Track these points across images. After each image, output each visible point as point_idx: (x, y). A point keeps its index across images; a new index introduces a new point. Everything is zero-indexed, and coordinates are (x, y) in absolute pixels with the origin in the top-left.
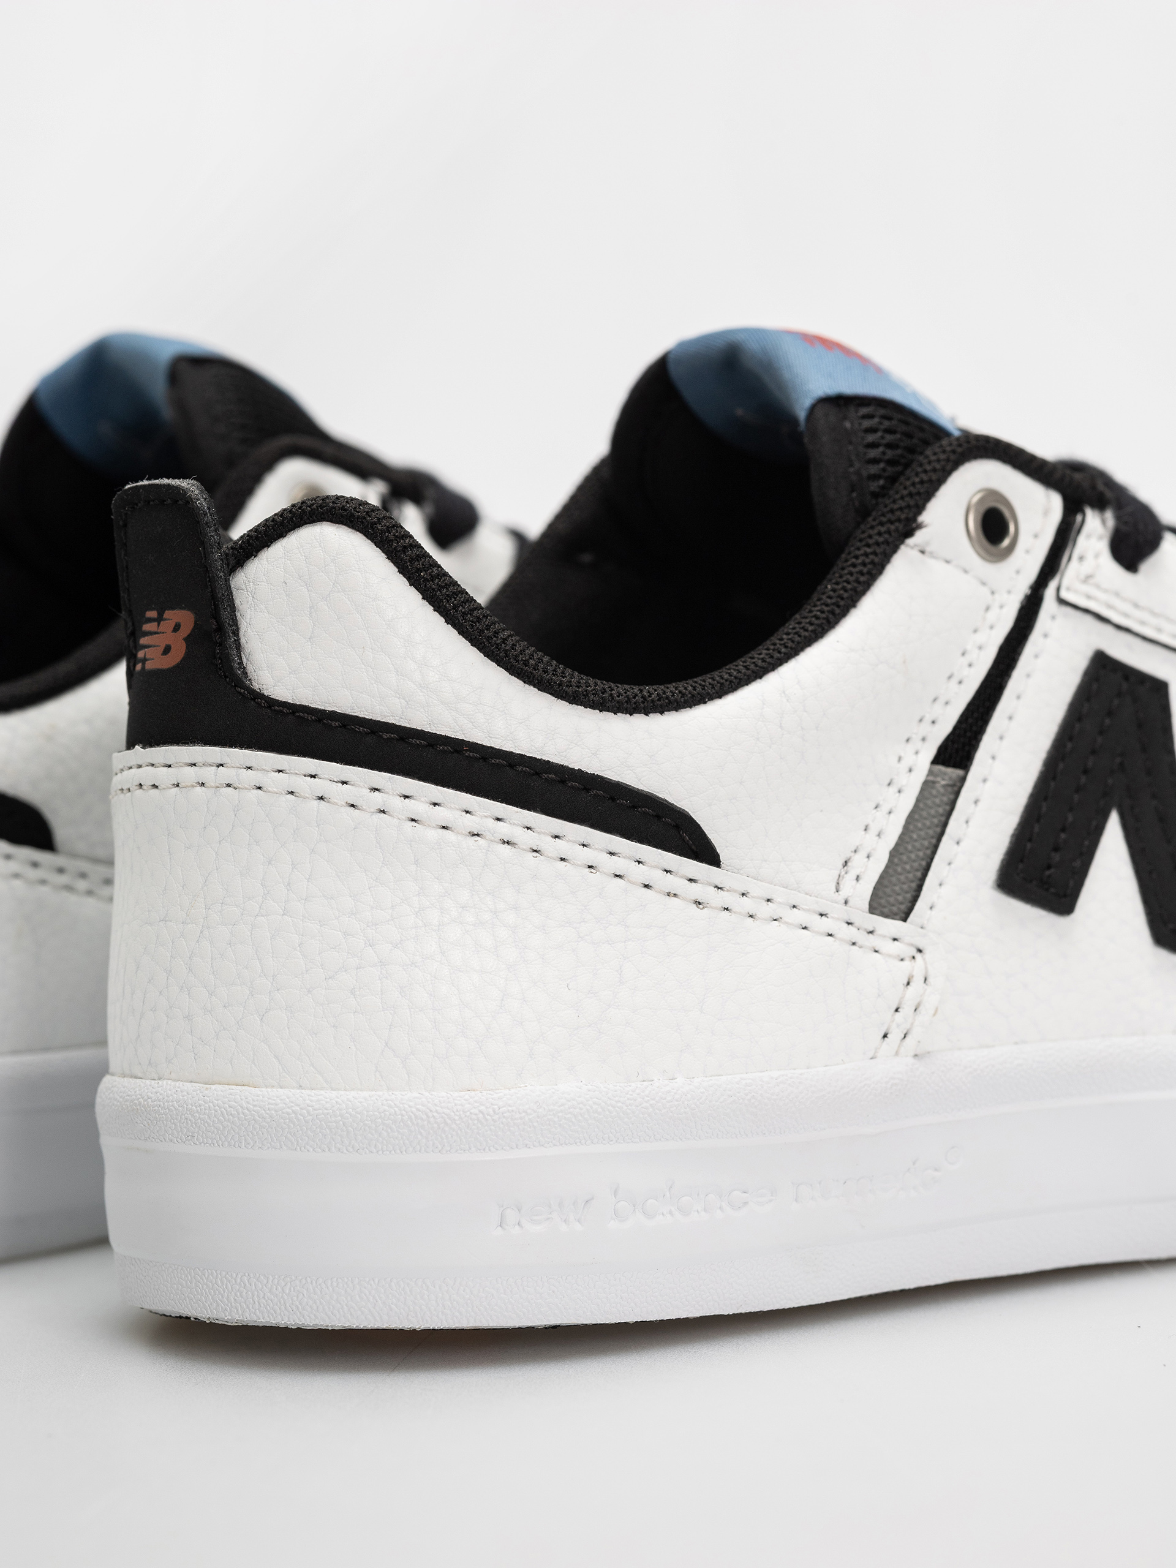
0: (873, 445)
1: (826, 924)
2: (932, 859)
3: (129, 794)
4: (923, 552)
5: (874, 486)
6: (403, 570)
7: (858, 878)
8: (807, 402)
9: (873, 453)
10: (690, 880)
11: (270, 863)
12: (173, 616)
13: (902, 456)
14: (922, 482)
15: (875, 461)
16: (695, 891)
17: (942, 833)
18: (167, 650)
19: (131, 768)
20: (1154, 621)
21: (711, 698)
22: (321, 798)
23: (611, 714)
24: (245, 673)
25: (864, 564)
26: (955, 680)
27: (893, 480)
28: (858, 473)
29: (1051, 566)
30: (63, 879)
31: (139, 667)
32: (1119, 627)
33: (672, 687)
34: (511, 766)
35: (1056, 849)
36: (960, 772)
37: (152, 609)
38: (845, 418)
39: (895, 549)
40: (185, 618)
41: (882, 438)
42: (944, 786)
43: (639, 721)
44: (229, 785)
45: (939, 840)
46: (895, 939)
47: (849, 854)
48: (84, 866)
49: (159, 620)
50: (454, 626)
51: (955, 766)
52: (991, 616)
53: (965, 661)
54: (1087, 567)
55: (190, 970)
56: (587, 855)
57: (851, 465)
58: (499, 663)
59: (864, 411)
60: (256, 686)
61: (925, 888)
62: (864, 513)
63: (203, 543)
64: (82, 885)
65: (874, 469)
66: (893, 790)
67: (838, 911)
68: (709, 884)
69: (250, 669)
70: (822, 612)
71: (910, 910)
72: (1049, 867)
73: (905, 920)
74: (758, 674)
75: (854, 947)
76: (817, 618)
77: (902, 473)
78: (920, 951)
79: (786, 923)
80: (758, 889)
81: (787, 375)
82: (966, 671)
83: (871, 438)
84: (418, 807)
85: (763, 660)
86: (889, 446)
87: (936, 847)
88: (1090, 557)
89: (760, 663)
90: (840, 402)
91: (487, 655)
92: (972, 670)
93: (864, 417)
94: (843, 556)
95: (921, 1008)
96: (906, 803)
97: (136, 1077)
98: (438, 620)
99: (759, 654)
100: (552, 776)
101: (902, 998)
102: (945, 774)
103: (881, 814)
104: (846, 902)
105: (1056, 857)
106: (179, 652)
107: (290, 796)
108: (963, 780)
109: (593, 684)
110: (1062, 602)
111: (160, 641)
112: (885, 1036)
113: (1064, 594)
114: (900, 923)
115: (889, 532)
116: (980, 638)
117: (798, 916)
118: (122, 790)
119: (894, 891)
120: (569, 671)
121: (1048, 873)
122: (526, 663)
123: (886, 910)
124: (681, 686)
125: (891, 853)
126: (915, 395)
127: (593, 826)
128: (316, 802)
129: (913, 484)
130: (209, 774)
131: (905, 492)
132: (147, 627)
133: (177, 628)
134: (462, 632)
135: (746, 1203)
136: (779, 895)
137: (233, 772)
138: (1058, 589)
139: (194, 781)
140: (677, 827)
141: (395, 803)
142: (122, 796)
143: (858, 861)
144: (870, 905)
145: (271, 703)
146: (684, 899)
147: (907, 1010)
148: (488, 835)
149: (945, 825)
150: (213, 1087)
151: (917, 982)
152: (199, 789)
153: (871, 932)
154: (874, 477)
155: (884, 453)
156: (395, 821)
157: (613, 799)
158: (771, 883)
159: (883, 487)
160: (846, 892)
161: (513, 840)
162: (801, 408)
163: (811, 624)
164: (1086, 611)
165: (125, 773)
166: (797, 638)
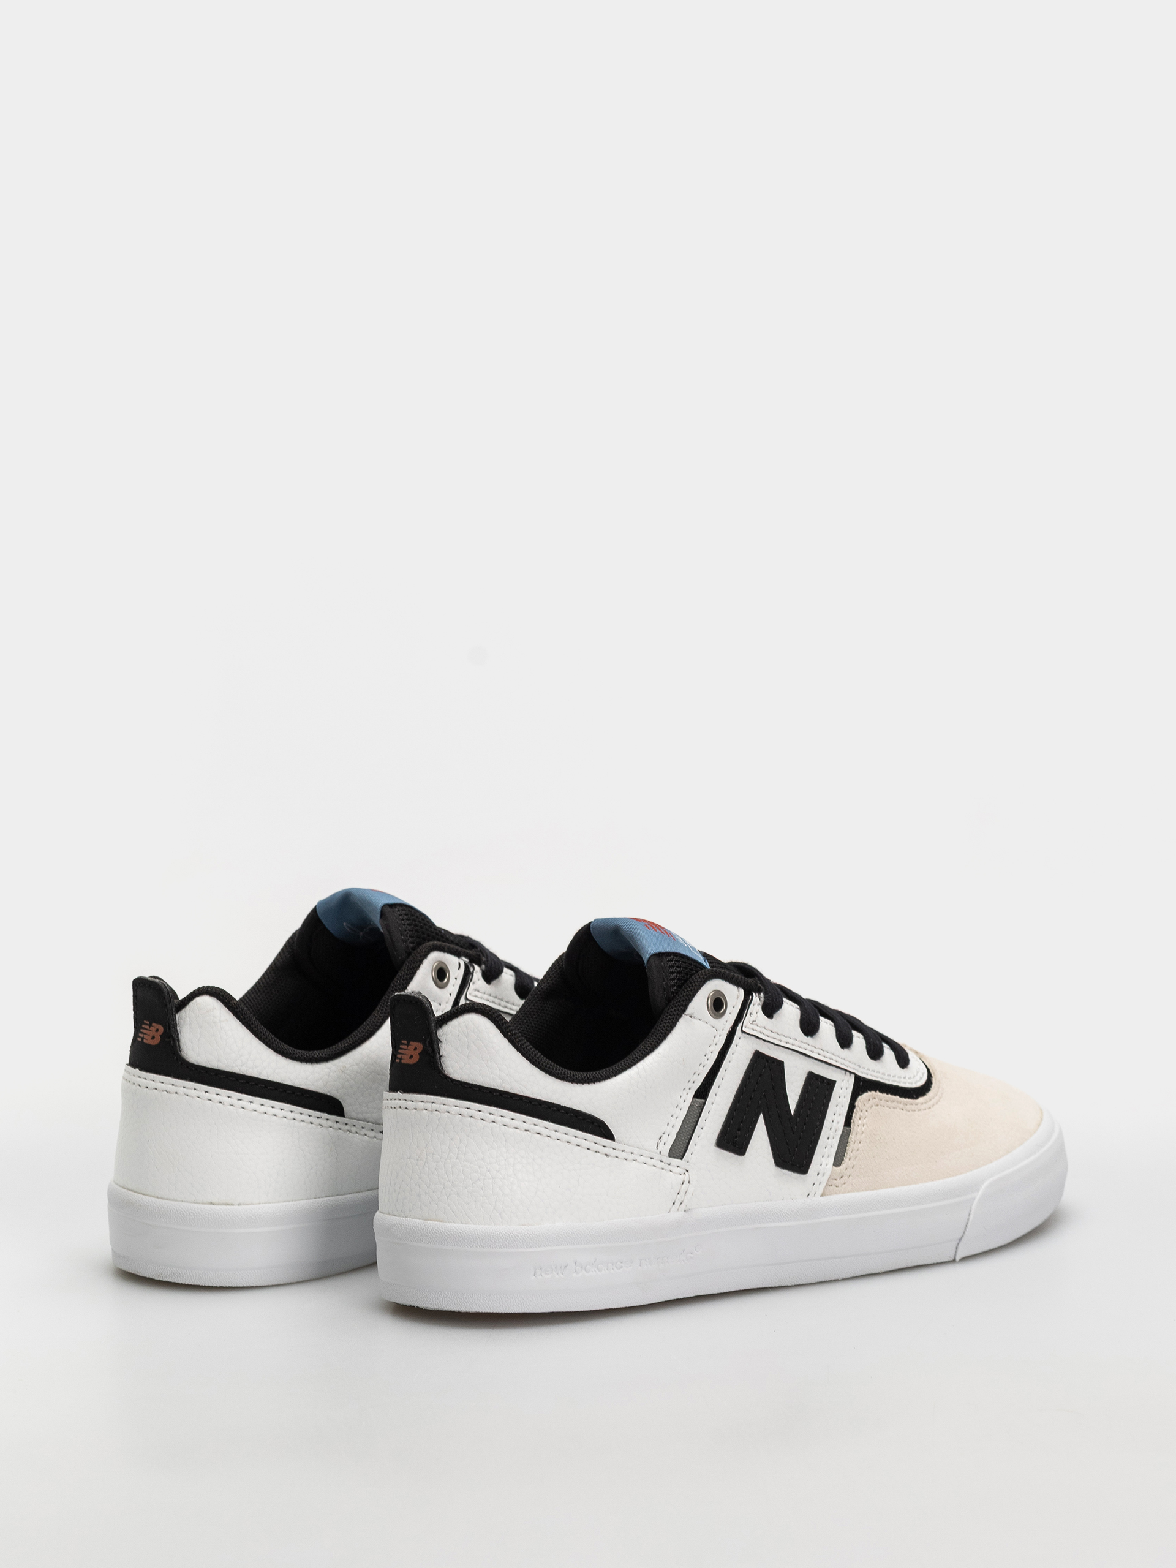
0: (672, 973)
1: (653, 1162)
2: (692, 1135)
3: (395, 1110)
4: (691, 1017)
5: (672, 989)
6: (502, 1032)
7: (665, 1144)
8: (648, 956)
9: (672, 976)
10: (604, 1146)
11: (452, 1140)
12: (413, 1044)
13: (683, 977)
14: (691, 990)
15: (673, 979)
16: (606, 1150)
17: (696, 1125)
18: (411, 1057)
19: (395, 1099)
20: (778, 1037)
21: (612, 1077)
22: (471, 1117)
23: (576, 1084)
24: (442, 1068)
25: (669, 1023)
26: (702, 1066)
27: (680, 987)
28: (666, 984)
29: (739, 1018)
30: (347, 1127)
31: (398, 1061)
32: (765, 1041)
33: (598, 1072)
34: (540, 1105)
35: (739, 1130)
36: (703, 1101)
37: (404, 1040)
38: (661, 962)
39: (680, 1016)
40: (420, 1046)
41: (676, 969)
42: (697, 1107)
43: (586, 1087)
44: (436, 1110)
45: (695, 1128)
46: (678, 1167)
47: (661, 1134)
48: (355, 1122)
49: (408, 1045)
50: (520, 1052)
51: (701, 1098)
52: (716, 1040)
53: (706, 1058)
54: (752, 1018)
55: (420, 1178)
56: (567, 1138)
57: (664, 981)
58: (536, 1066)
59: (669, 958)
60: (446, 1073)
61: (689, 1147)
62: (669, 1001)
63: (427, 1020)
64: (354, 1129)
65: (672, 983)
66: (678, 1109)
67: (657, 1157)
68: (611, 1148)
69: (444, 1066)
70: (653, 1042)
71: (684, 1155)
72: (736, 1137)
73: (682, 1159)
74: (629, 1066)
75: (663, 1170)
76: (651, 1044)
77: (683, 984)
78: (687, 1171)
79: (639, 1162)
80: (628, 1149)
81: (639, 943)
82: (706, 1062)
83: (671, 970)
84: (507, 1120)
85: (631, 1062)
86: (678, 973)
87: (694, 1130)
88: (754, 1013)
89: (630, 1063)
90: (660, 956)
91: (531, 1063)
92: (708, 1061)
93: (669, 961)
94: (661, 1019)
95: (687, 1193)
96: (683, 1114)
97: (395, 1216)
98: (514, 1050)
99: (630, 1058)
100: (555, 1108)
101: (680, 1189)
102: (698, 1102)
103: (673, 1119)
104: (660, 1153)
105: (739, 1133)
106: (416, 1059)
107: (460, 1116)
108: (704, 1104)
109: (570, 1073)
110: (743, 1032)
111: (409, 1053)
112: (674, 1203)
113: (744, 1029)
114: (680, 1161)
115: (678, 1010)
116: (711, 1049)
117: (642, 1159)
118: (391, 1107)
119: (678, 1148)
120: (561, 1068)
121: (736, 1140)
122: (546, 1066)
123: (675, 1156)
124: (601, 1072)
125: (677, 1134)
126: (688, 948)
127: (569, 1127)
128: (469, 1118)
129: (688, 991)
130: (429, 1106)
131: (685, 994)
132: (401, 1046)
133: (415, 1049)
134: (523, 1054)
135: (622, 1267)
136: (636, 1151)
137: (438, 1106)
138: (742, 1027)
139: (423, 1108)
140: (599, 1126)
141: (499, 1119)
142: (391, 1109)
143: (665, 1137)
144: (669, 1154)
145: (453, 1080)
146: (602, 1154)
147: (682, 1193)
148: (532, 1131)
149: (697, 1121)
150: (428, 1222)
151: (686, 1182)
152: (425, 1111)
153: (669, 1164)
154: (673, 986)
155: (676, 976)
156: (498, 1125)
157: (576, 1116)
158: (633, 1146)
159: (676, 990)
160: (660, 1149)
161: (541, 1133)
162: (646, 958)
163: (649, 1047)
164: (753, 1035)
165: (393, 1101)
166: (644, 1052)
